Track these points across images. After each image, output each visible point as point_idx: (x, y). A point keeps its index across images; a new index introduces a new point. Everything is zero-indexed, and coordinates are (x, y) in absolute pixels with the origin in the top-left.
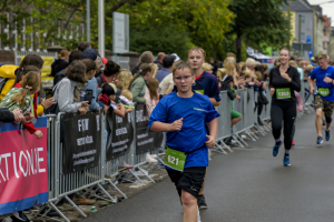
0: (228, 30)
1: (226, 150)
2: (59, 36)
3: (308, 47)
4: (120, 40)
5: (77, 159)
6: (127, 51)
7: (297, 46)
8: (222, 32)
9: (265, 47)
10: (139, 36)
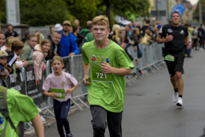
0: (99, 3)
6: (18, 24)
7: (155, 13)
8: (94, 5)
9: (129, 15)
10: (28, 11)
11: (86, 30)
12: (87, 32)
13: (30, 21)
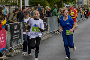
1: (58, 33)
2: (9, 2)
3: (81, 3)
4: (26, 2)
5: (14, 37)
6: (29, 5)
7: (78, 3)
9: (69, 3)
10: (32, 1)
11: (54, 8)
12: (54, 9)
13: (33, 4)
